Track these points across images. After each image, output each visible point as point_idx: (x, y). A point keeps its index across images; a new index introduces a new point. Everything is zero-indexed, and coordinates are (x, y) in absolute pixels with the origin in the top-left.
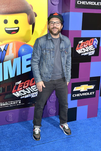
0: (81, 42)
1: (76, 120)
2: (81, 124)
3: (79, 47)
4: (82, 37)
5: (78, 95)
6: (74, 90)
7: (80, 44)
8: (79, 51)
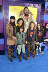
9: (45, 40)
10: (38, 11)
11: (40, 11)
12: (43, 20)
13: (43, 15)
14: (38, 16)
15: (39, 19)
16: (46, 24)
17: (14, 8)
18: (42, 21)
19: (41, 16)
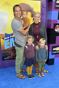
0: (57, 26)
1: (54, 64)
2: (56, 66)
3: (56, 28)
4: (58, 23)
5: (55, 52)
6: (53, 50)
7: (57, 27)
8: (56, 30)
9: (54, 49)
10: (42, 6)
11: (45, 6)
12: (50, 19)
13: (50, 12)
14: (42, 14)
15: (44, 17)
16: (55, 25)
17: (5, 2)
18: (48, 20)
19: (47, 14)
